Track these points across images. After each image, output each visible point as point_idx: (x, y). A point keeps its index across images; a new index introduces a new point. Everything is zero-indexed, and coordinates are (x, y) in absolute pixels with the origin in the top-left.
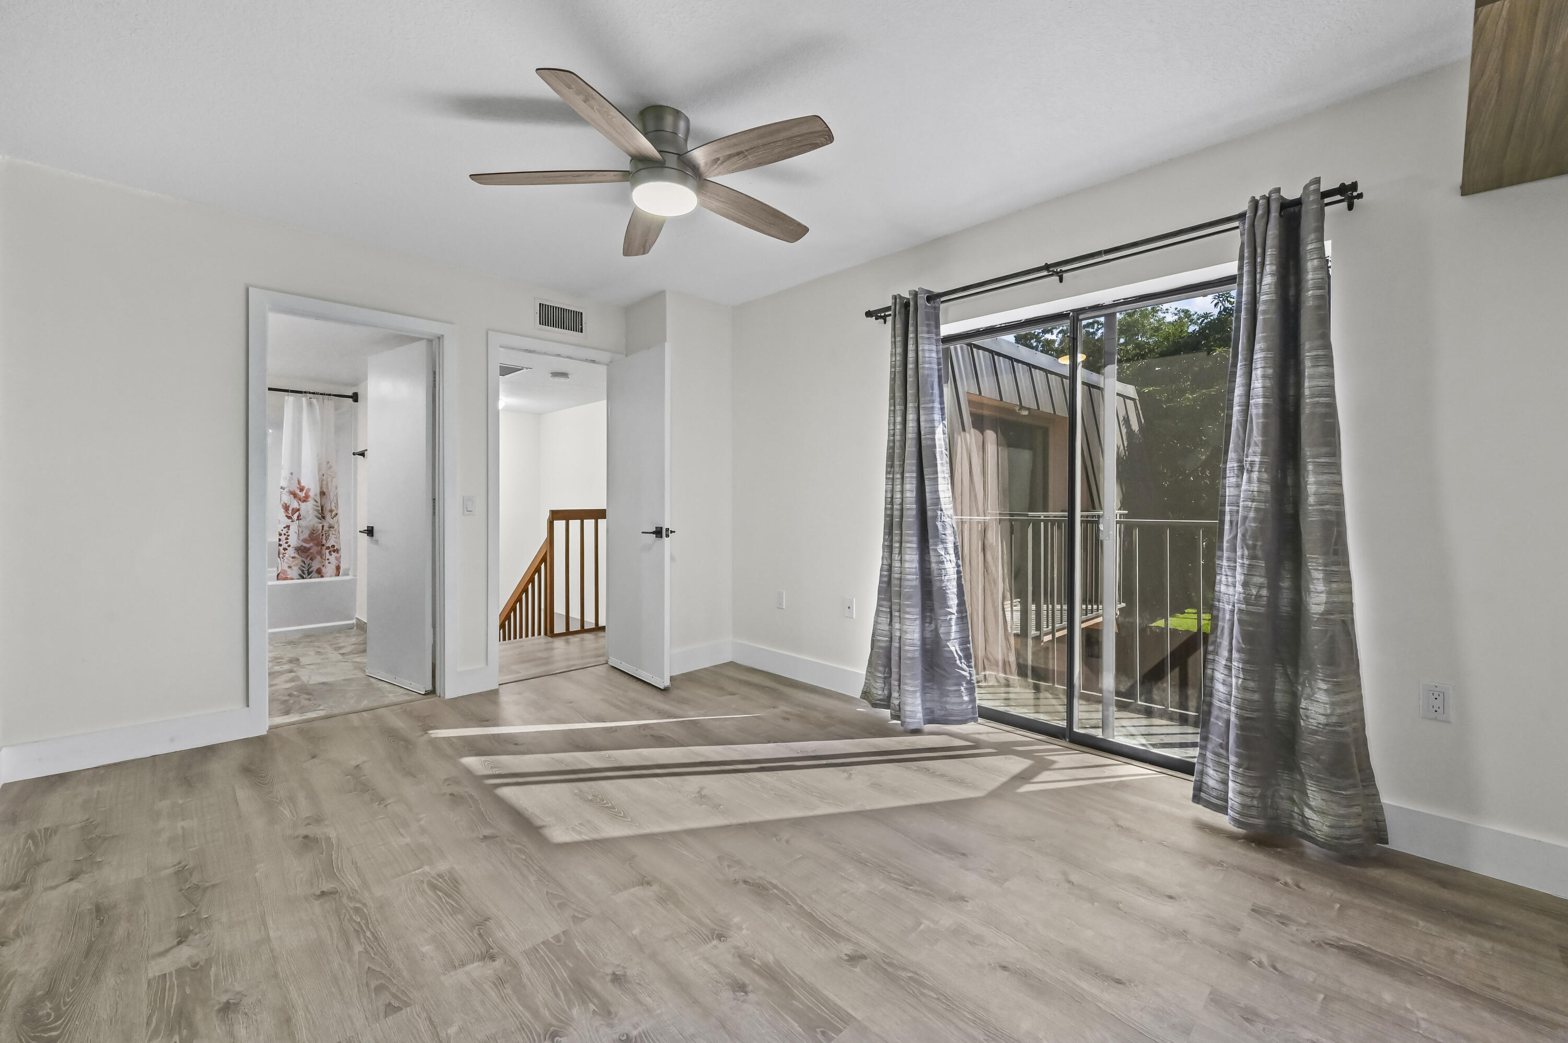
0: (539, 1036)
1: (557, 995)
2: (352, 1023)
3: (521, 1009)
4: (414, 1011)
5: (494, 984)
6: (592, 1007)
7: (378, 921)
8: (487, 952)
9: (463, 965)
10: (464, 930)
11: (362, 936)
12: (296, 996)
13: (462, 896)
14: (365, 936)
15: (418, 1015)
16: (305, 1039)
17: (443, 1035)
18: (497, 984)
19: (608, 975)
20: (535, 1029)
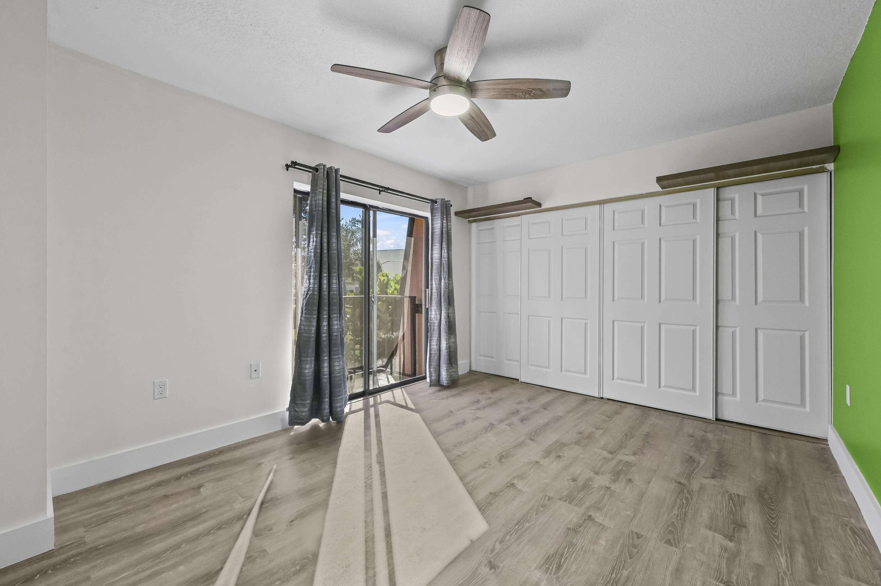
0: (611, 491)
1: (592, 492)
2: (655, 545)
3: (605, 499)
4: (633, 528)
5: (601, 511)
6: (590, 483)
7: (603, 578)
8: (588, 520)
9: (601, 524)
10: (582, 534)
11: (618, 578)
12: (668, 578)
13: (559, 548)
14: (616, 576)
15: (633, 526)
16: (675, 556)
17: (633, 515)
18: (601, 509)
19: (574, 483)
20: (609, 493)
